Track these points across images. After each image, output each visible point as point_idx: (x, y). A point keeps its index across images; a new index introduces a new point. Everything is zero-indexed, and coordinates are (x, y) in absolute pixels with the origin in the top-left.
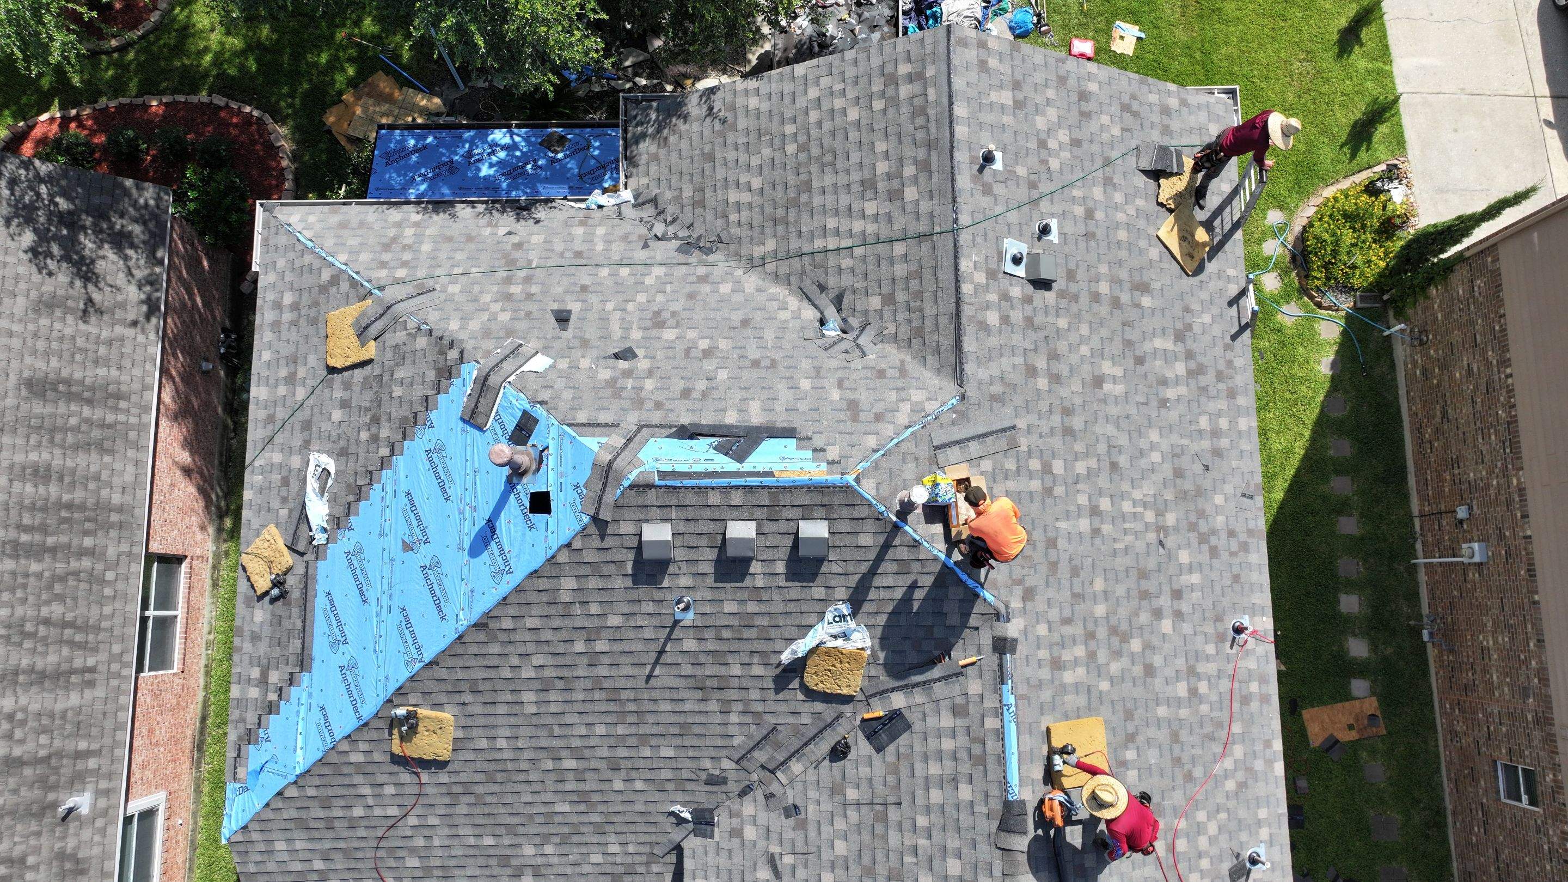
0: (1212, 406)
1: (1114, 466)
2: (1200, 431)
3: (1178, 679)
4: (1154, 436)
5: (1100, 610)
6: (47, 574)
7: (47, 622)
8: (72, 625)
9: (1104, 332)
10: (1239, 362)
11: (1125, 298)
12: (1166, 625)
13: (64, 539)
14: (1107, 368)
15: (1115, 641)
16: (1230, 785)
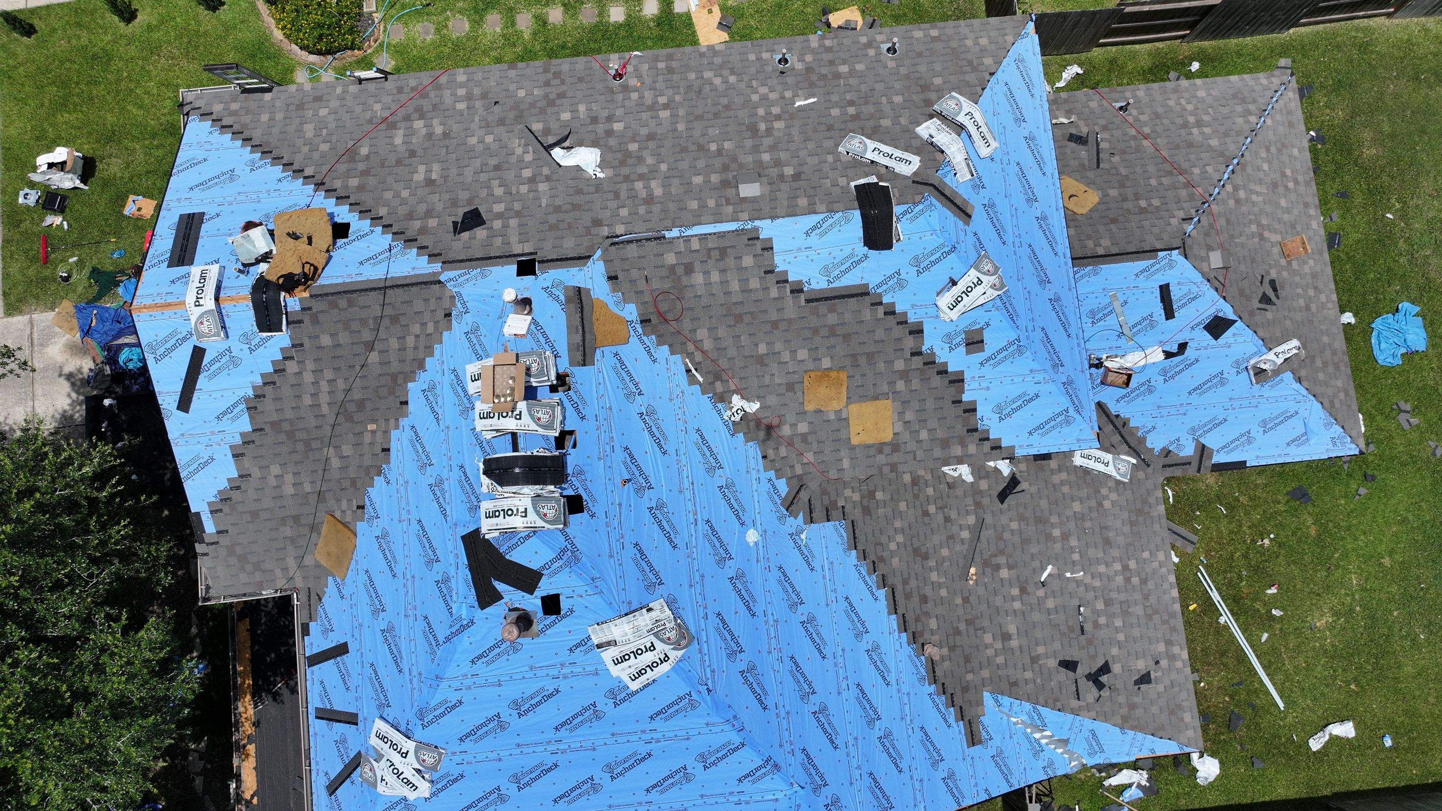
0: (448, 98)
1: (497, 168)
2: (468, 108)
3: (657, 117)
4: (473, 141)
9: (390, 180)
10: (413, 83)
11: (361, 166)
12: (618, 126)
14: (419, 176)
15: (630, 161)
16: (732, 79)
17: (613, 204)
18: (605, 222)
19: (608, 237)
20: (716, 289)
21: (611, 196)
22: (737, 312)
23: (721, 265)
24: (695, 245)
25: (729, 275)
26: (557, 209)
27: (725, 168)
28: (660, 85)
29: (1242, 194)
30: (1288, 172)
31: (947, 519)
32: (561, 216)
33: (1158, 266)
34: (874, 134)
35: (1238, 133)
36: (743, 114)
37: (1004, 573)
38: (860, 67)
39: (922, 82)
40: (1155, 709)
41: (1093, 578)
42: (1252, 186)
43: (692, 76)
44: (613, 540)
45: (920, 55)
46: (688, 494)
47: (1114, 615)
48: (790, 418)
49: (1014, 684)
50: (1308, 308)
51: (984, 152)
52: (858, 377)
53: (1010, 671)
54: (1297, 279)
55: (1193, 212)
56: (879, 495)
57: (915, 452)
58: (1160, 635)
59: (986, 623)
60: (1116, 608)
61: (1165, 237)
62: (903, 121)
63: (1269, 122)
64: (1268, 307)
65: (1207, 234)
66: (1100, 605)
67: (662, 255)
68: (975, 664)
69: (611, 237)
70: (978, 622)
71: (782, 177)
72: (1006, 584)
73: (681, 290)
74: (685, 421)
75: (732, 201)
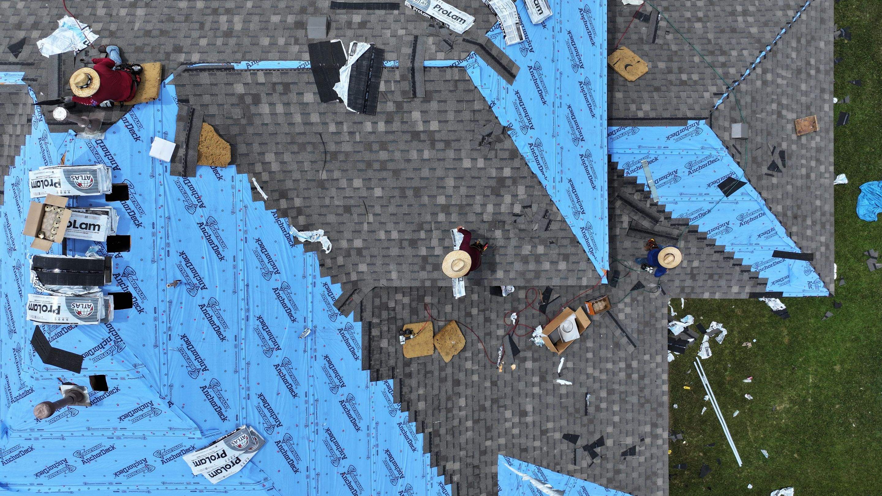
5: (200, 4)
18: (185, 50)
19: (182, 64)
20: (281, 120)
21: (197, 26)
22: (300, 141)
23: (285, 98)
24: (261, 78)
26: (148, 33)
27: (302, 10)
29: (769, 77)
30: (813, 61)
32: (147, 40)
33: (686, 132)
35: (776, 24)
37: (529, 365)
40: (635, 475)
41: (601, 372)
42: (780, 71)
46: (241, 295)
47: (613, 402)
48: (348, 235)
49: (526, 450)
50: (808, 176)
51: (536, 18)
52: (405, 207)
53: (523, 440)
54: (804, 152)
55: (724, 88)
58: (648, 419)
59: (508, 402)
60: (616, 397)
61: (697, 107)
63: (804, 17)
64: (775, 173)
65: (732, 109)
66: (603, 394)
67: (232, 84)
68: (495, 433)
69: (186, 64)
70: (502, 400)
71: (349, 24)
72: (530, 373)
73: (250, 117)
74: (246, 232)
75: (300, 42)
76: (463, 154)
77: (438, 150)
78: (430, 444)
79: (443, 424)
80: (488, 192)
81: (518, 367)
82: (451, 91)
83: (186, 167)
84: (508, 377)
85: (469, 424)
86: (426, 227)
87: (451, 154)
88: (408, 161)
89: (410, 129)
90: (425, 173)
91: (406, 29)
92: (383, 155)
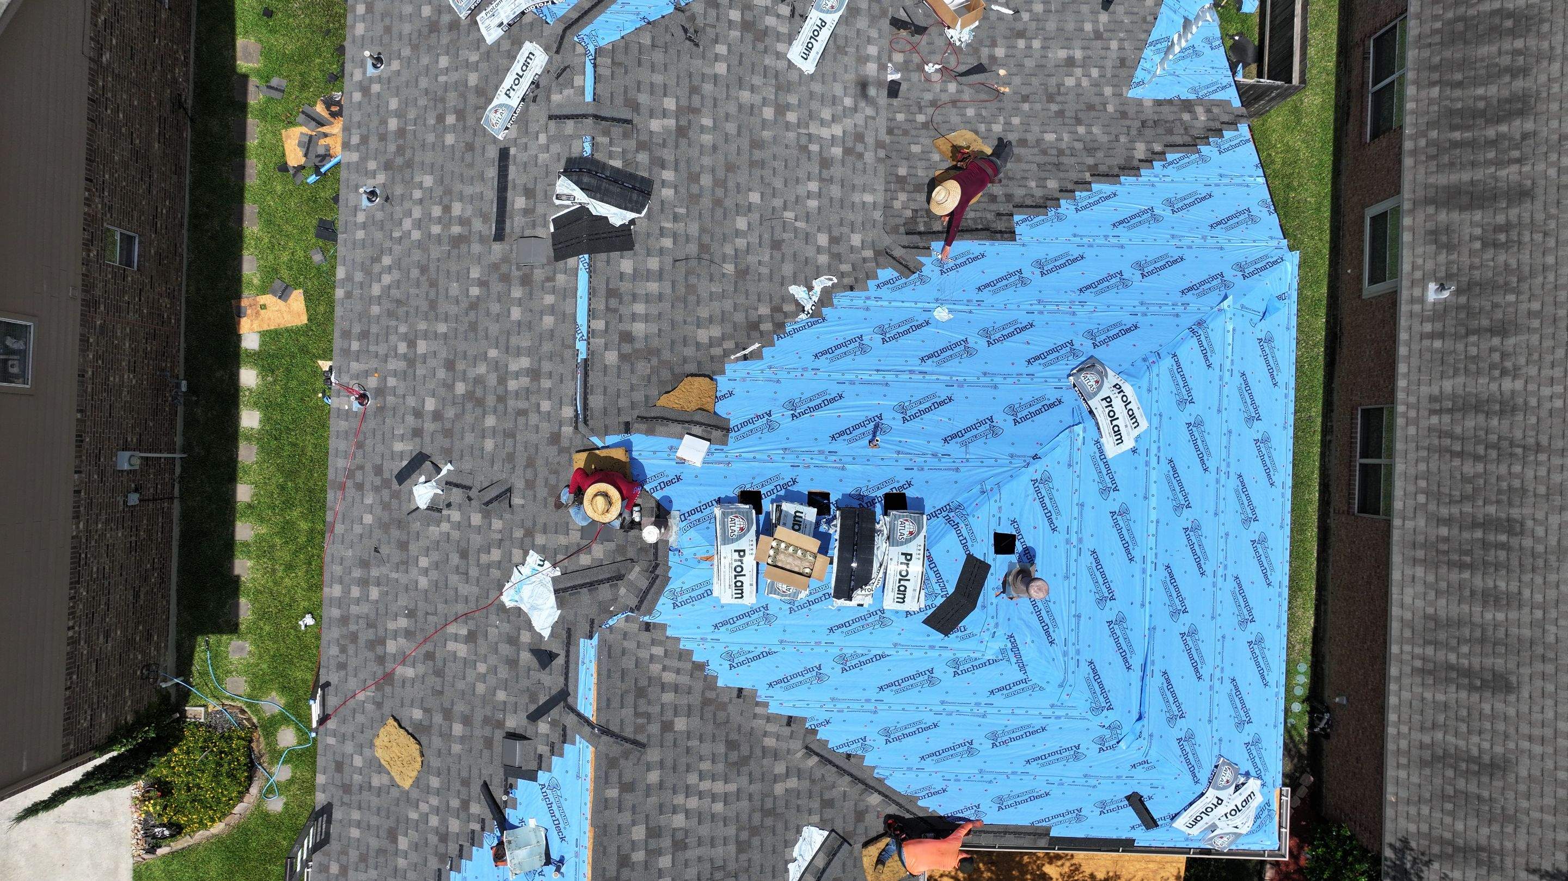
0: (364, 609)
1: (464, 555)
2: (378, 585)
3: (425, 356)
4: (423, 582)
5: (490, 421)
6: (1480, 503)
7: (1477, 458)
8: (1453, 454)
9: (460, 685)
10: (334, 651)
11: (438, 719)
12: (430, 405)
13: (1466, 535)
14: (462, 650)
15: (479, 393)
16: (387, 261)
17: (534, 418)
18: (556, 429)
19: (576, 428)
20: (654, 310)
21: (522, 420)
22: (683, 290)
23: (627, 298)
24: (599, 325)
25: (641, 292)
27: (505, 278)
28: (382, 349)
31: (934, 104)
32: (540, 482)
34: (485, 94)
36: (435, 252)
37: (1000, 52)
38: (394, 104)
39: (425, 31)
43: (375, 310)
44: (942, 465)
45: (388, 30)
46: (890, 377)
48: (810, 252)
49: (1122, 62)
52: (776, 164)
53: (1109, 64)
56: (902, 171)
57: (867, 117)
59: (1053, 81)
62: (474, 58)
67: (606, 366)
68: (1096, 100)
69: (576, 422)
70: (1050, 90)
71: (526, 212)
72: (1011, 52)
73: (650, 353)
74: (805, 369)
75: (551, 274)
76: (707, 71)
77: (702, 105)
78: (1107, 175)
79: (1079, 160)
80: (761, 46)
81: (1003, 66)
82: (626, 73)
83: (717, 427)
84: (1017, 80)
85: (1081, 130)
86: (804, 141)
87: (708, 88)
88: (715, 148)
89: (673, 137)
90: (731, 128)
91: (537, 133)
92: (706, 180)
